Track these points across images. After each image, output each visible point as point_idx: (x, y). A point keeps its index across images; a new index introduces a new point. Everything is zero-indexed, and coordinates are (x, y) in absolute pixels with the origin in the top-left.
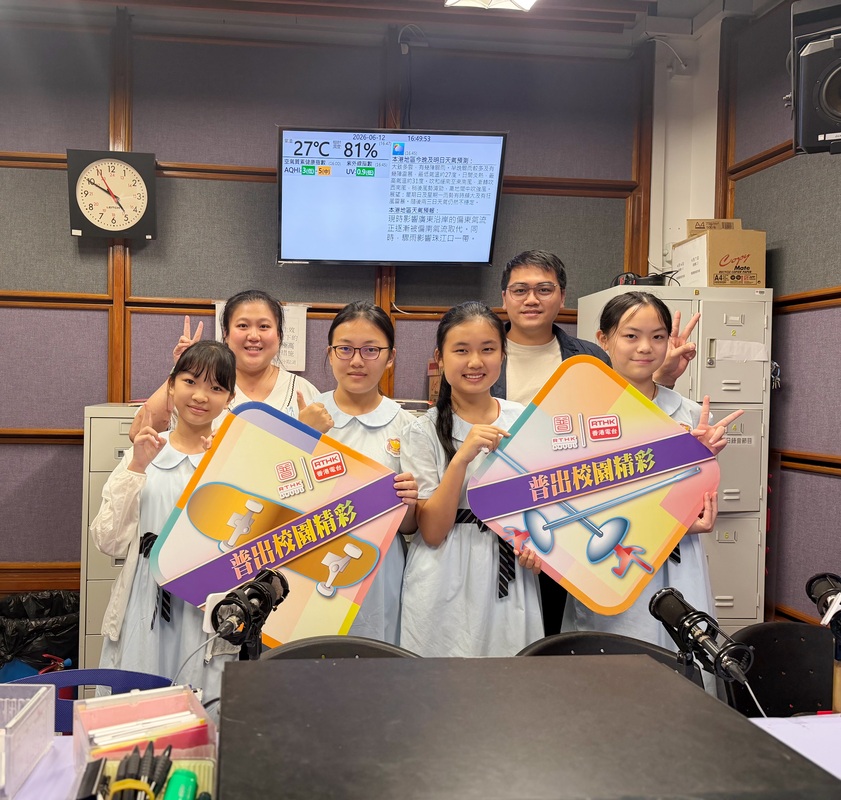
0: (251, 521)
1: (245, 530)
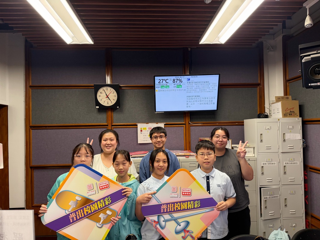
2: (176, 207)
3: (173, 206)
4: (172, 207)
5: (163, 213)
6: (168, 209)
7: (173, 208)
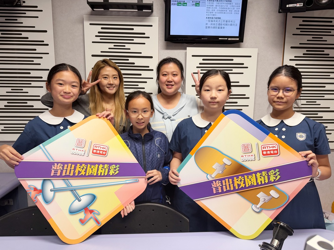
0: (224, 168)
1: (221, 172)
2: (78, 169)
3: (73, 168)
4: (70, 170)
5: (53, 177)
6: (64, 171)
7: (72, 171)
